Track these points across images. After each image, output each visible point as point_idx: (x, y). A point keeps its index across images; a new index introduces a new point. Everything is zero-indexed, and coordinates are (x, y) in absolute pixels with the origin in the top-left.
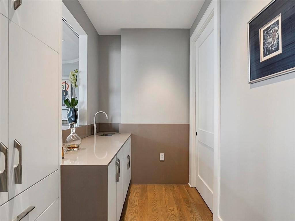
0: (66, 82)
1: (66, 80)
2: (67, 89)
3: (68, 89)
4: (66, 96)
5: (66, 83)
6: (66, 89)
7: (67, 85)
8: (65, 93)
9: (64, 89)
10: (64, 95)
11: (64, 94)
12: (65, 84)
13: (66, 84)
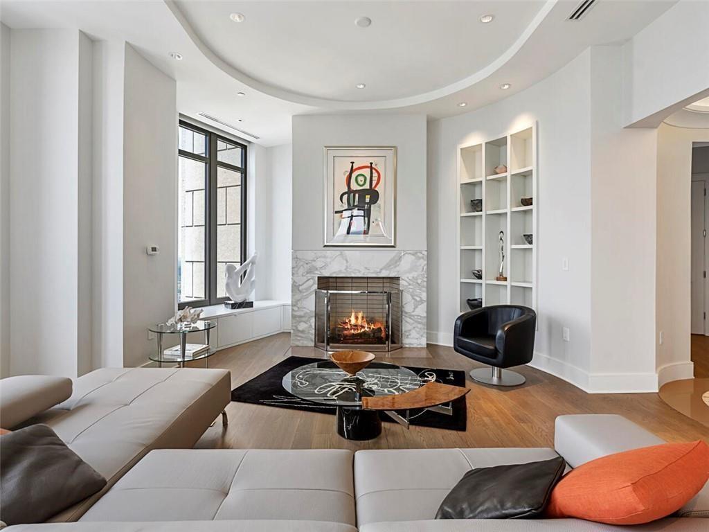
0: (371, 164)
1: (371, 160)
2: (376, 186)
3: (378, 186)
4: (372, 206)
5: (371, 168)
6: (373, 186)
7: (375, 174)
8: (369, 196)
9: (367, 186)
10: (367, 203)
11: (367, 200)
12: (369, 170)
13: (374, 171)
